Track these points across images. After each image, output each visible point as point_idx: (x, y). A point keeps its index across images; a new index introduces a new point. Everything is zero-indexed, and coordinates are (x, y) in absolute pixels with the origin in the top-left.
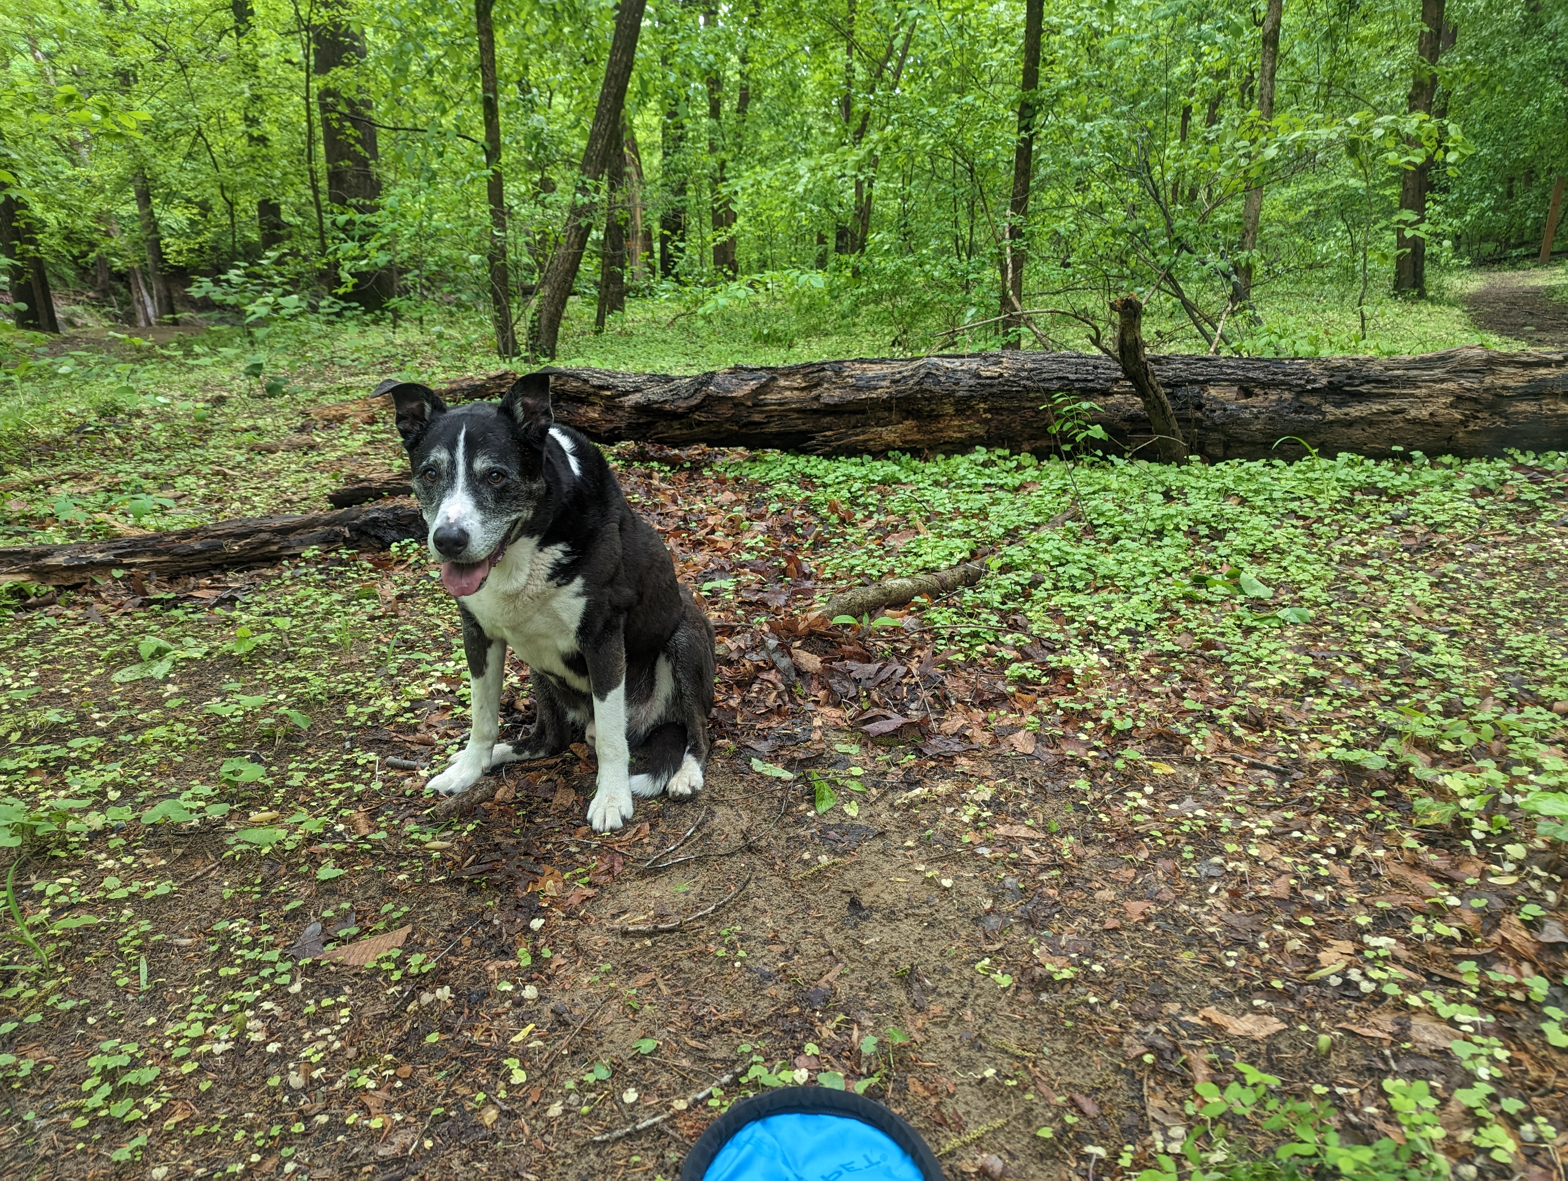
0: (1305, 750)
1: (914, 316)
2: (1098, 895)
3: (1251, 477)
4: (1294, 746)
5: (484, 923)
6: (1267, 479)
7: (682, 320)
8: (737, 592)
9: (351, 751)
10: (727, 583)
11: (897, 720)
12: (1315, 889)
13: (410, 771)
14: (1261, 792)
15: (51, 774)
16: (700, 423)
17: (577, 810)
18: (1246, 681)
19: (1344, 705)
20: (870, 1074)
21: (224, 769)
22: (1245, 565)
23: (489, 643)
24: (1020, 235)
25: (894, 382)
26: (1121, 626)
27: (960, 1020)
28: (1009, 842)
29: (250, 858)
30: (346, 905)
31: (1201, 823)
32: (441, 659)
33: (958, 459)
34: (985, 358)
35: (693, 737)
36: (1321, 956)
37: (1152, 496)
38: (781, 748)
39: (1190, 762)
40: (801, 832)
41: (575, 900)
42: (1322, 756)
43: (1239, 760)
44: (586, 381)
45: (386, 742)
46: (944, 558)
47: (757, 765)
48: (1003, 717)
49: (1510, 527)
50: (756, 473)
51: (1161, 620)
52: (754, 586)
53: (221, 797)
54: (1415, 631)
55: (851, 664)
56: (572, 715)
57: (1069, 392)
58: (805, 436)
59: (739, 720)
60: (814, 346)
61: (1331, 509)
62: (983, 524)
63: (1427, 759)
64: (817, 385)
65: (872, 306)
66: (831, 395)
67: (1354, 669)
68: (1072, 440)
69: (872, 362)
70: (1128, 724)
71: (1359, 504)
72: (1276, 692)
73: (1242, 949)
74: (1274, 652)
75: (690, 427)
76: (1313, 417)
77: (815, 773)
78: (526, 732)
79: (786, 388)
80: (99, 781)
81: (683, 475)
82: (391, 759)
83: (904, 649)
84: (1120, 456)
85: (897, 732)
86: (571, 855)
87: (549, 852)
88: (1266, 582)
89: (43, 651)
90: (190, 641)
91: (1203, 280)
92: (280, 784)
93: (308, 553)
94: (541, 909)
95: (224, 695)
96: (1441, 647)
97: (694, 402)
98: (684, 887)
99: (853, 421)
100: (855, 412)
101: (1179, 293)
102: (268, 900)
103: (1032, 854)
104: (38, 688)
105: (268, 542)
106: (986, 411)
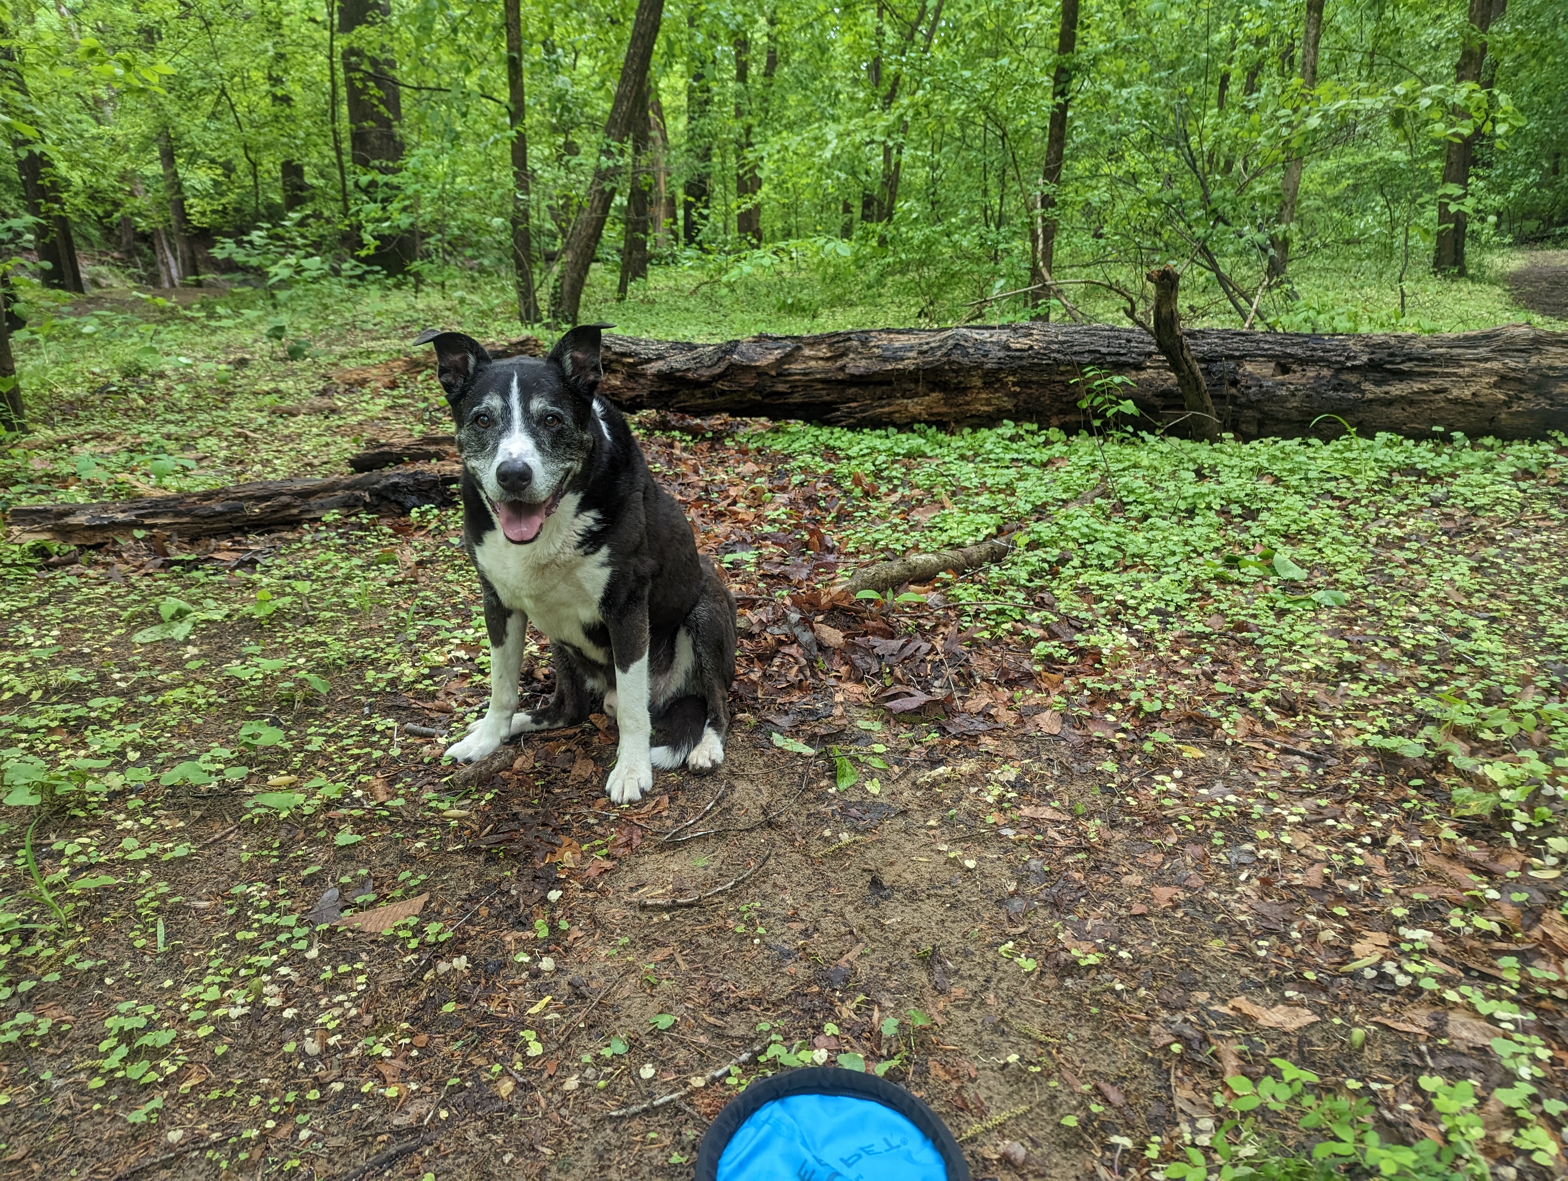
0: (1340, 736)
1: (941, 287)
2: (1125, 880)
4: (1328, 732)
5: (502, 893)
6: (1303, 459)
7: (704, 288)
8: (758, 565)
9: (369, 717)
10: (748, 556)
11: (920, 698)
12: (1349, 878)
13: (429, 738)
14: (1294, 778)
15: (71, 733)
16: (722, 393)
17: (595, 781)
18: (1279, 665)
19: (1380, 691)
20: (891, 1057)
21: (243, 732)
22: (1279, 546)
24: (1053, 204)
25: (921, 353)
26: (1150, 606)
27: (983, 1003)
28: (1034, 824)
29: (268, 821)
30: (363, 872)
31: (1232, 808)
32: (460, 627)
33: (984, 433)
34: (1014, 330)
35: (714, 710)
36: (1355, 947)
37: (1184, 474)
38: (802, 723)
39: (1220, 746)
40: (822, 808)
41: (593, 873)
42: (1357, 742)
43: (1271, 746)
45: (405, 709)
46: (970, 534)
47: (778, 739)
48: (1028, 696)
49: (1553, 511)
50: (779, 445)
51: (1192, 600)
52: (776, 559)
53: (241, 760)
54: (1454, 617)
55: (874, 640)
57: (1101, 366)
58: (830, 407)
59: (760, 694)
60: (838, 316)
61: (1368, 490)
62: (1011, 499)
63: (1466, 747)
64: (843, 355)
65: (898, 277)
66: (857, 365)
67: (1390, 654)
68: (1102, 416)
69: (899, 332)
70: (1157, 706)
71: (1397, 485)
72: (1309, 677)
73: (1273, 938)
74: (1308, 635)
75: (713, 396)
76: (1352, 395)
77: (836, 749)
78: (545, 702)
79: (811, 358)
80: (119, 741)
81: (705, 445)
82: (409, 725)
83: (928, 626)
84: (1151, 432)
85: (919, 711)
86: (590, 827)
87: (567, 822)
88: (1300, 563)
89: (65, 610)
90: (210, 603)
91: (1239, 253)
92: (299, 748)
93: (328, 518)
94: (559, 880)
95: (244, 658)
96: (1481, 633)
97: (717, 370)
98: (702, 862)
99: (879, 393)
100: (880, 383)
101: (1214, 267)
102: (286, 864)
103: (1057, 836)
104: (59, 648)
105: (288, 506)
106: (1014, 384)
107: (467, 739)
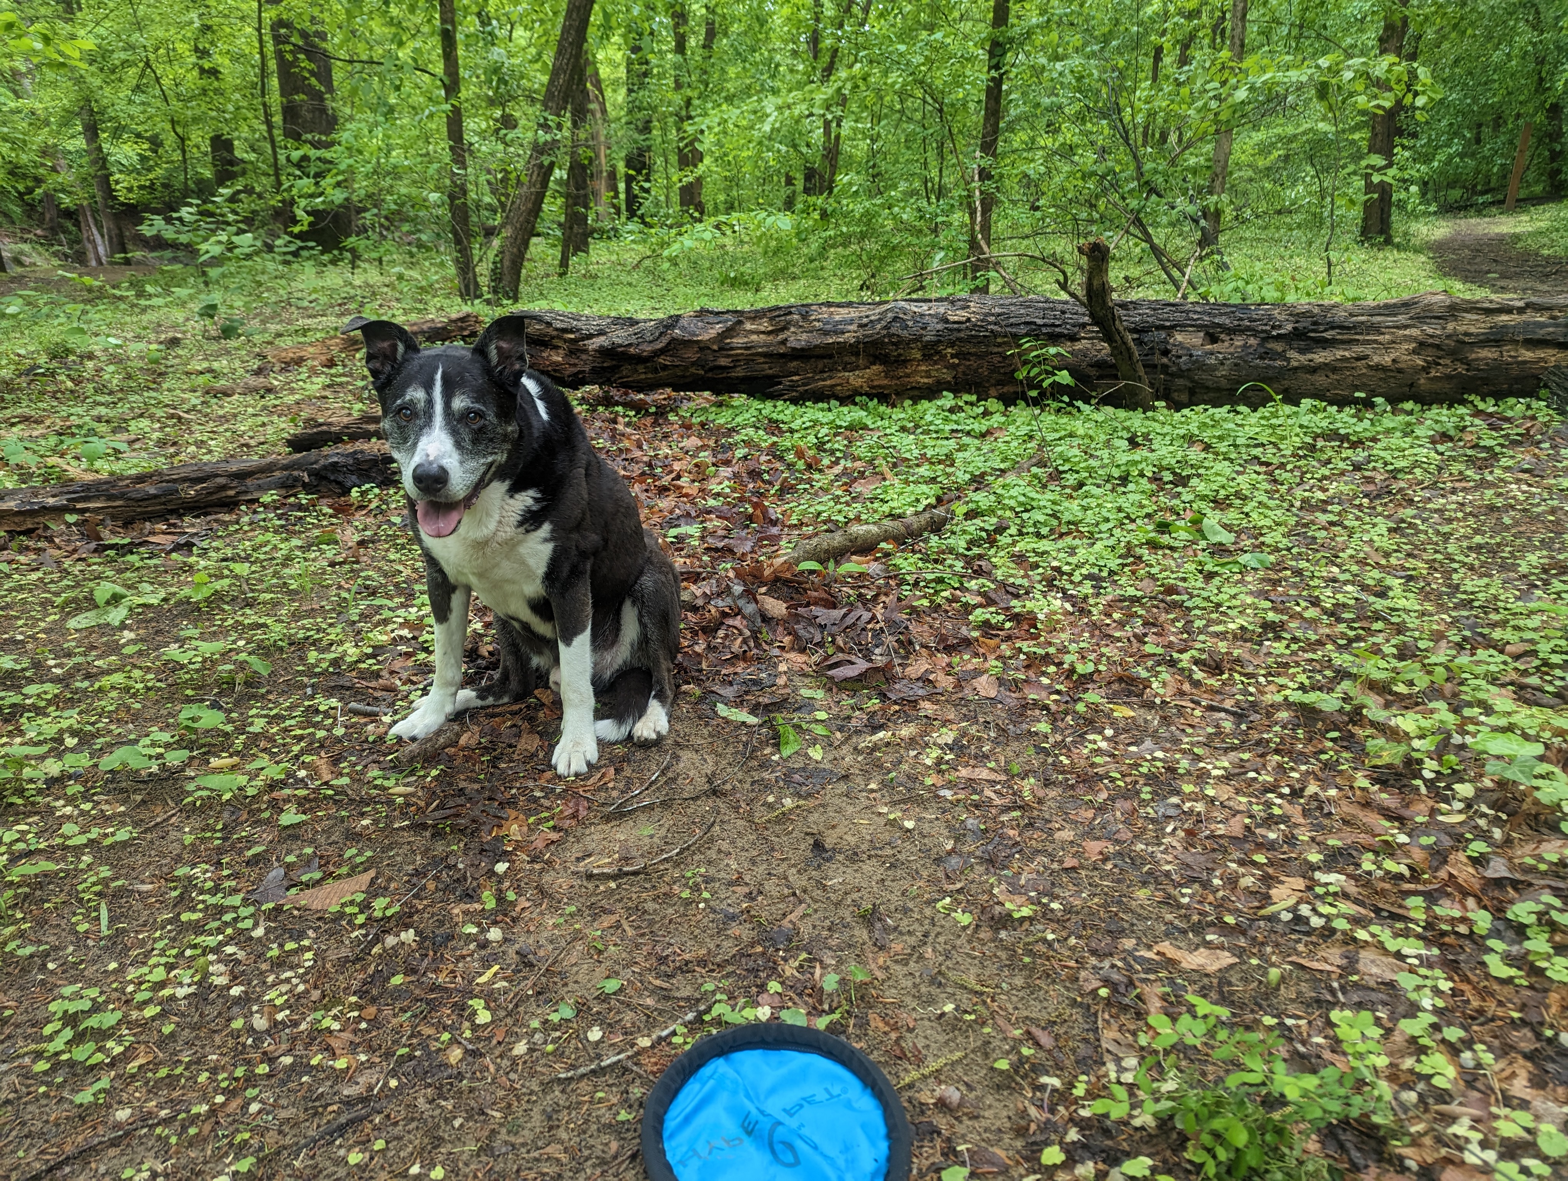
0: (1263, 693)
1: (882, 260)
2: (1058, 835)
3: (1216, 423)
4: (1252, 689)
5: (449, 867)
6: (1232, 426)
7: (647, 263)
8: (702, 538)
9: (312, 697)
10: (692, 530)
11: (862, 665)
12: (1269, 828)
13: (373, 717)
14: (1218, 734)
15: (6, 721)
16: (665, 367)
17: (541, 755)
18: (1206, 626)
19: (1301, 649)
20: (832, 1011)
21: (183, 716)
22: (1208, 511)
23: (453, 589)
24: (990, 177)
25: (861, 326)
26: (1084, 571)
27: (921, 957)
28: (971, 784)
29: (211, 804)
30: (309, 850)
31: (1159, 764)
32: (403, 606)
33: (925, 404)
34: (952, 303)
35: (659, 682)
36: (1273, 892)
37: (1117, 443)
38: (747, 693)
39: (1150, 705)
40: (766, 775)
41: (540, 844)
42: (1279, 698)
43: (1198, 703)
44: (549, 324)
45: (348, 689)
46: (910, 504)
47: (722, 710)
48: (966, 661)
49: (1468, 473)
50: (723, 418)
51: (1124, 565)
52: (721, 533)
53: (180, 744)
54: (1372, 576)
55: (816, 610)
56: (536, 661)
57: (1037, 337)
58: (772, 380)
59: (704, 666)
60: (781, 290)
61: (1293, 455)
62: (949, 470)
63: (1381, 701)
64: (784, 329)
65: (840, 249)
66: (798, 339)
67: (1312, 613)
68: (1039, 386)
69: (839, 305)
70: (1090, 668)
71: (1321, 450)
72: (1235, 636)
73: (1196, 886)
74: (1234, 597)
75: (656, 371)
76: (1278, 363)
77: (779, 718)
78: (490, 678)
79: (752, 332)
80: (55, 728)
81: (649, 420)
82: (353, 705)
83: (870, 595)
84: (1087, 402)
85: (862, 677)
86: (536, 800)
87: (514, 796)
88: (1228, 527)
90: (146, 587)
91: (1172, 224)
92: (241, 730)
93: (266, 499)
94: (505, 852)
95: (182, 642)
96: (1397, 591)
97: (659, 345)
98: (648, 831)
99: (820, 365)
100: (822, 357)
101: (1148, 239)
102: (230, 845)
103: (993, 796)
105: (224, 488)
106: (953, 356)
107: (411, 717)
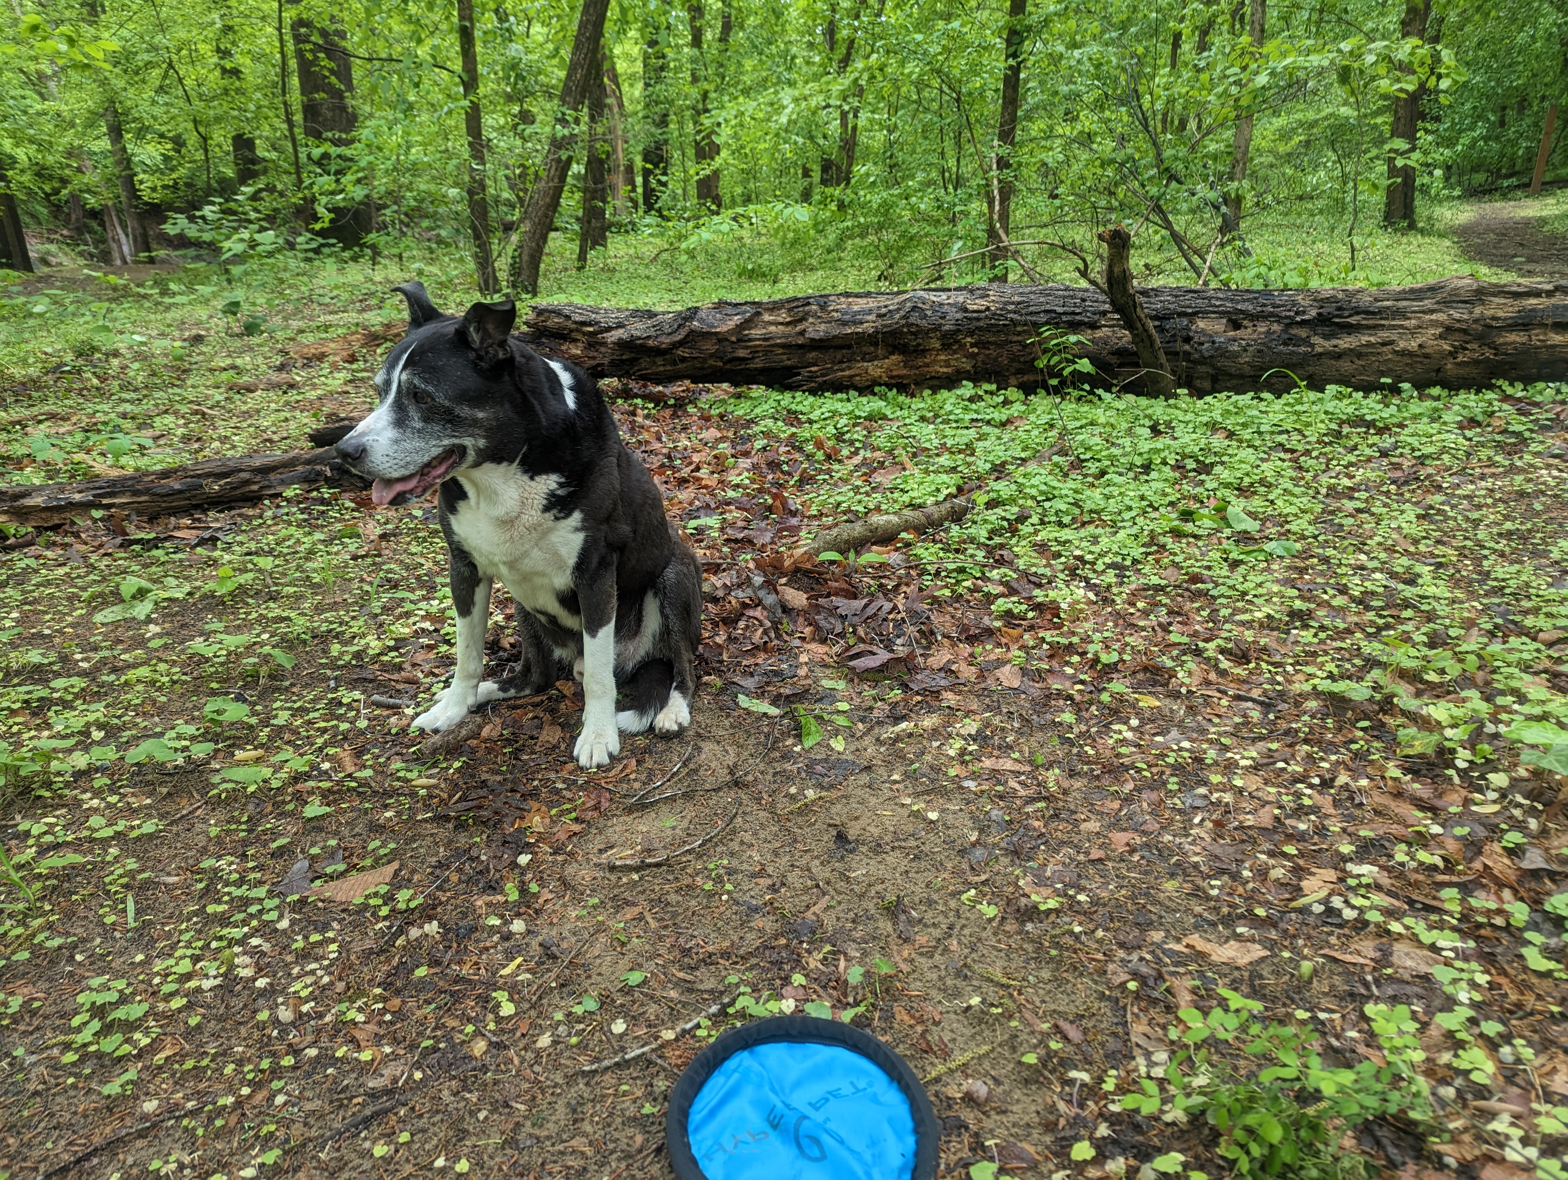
0: (1290, 682)
1: (900, 250)
2: (1083, 826)
3: (1239, 411)
4: (1279, 678)
5: (472, 859)
6: (1255, 413)
7: (665, 255)
8: (722, 530)
9: (335, 690)
10: (712, 521)
11: (883, 656)
12: (1299, 818)
13: (395, 709)
14: (1246, 724)
15: (34, 714)
16: (683, 360)
17: (563, 746)
18: (1232, 615)
19: (1330, 637)
20: (857, 1004)
21: (208, 708)
22: (1232, 499)
24: (1008, 166)
25: (880, 316)
26: (1107, 560)
27: (946, 950)
28: (995, 775)
29: (237, 796)
30: (333, 842)
31: (1186, 754)
32: (425, 598)
33: (944, 394)
34: (971, 291)
35: (680, 673)
36: (1304, 884)
37: (1139, 431)
38: (768, 684)
39: (1175, 695)
40: (788, 766)
41: (563, 836)
42: (1307, 687)
43: (1225, 693)
44: (568, 317)
45: (371, 681)
46: (930, 494)
47: (743, 700)
48: (989, 651)
49: (1497, 458)
50: (741, 410)
51: (1147, 554)
52: (740, 524)
53: (205, 736)
54: (1401, 563)
55: (836, 601)
56: (558, 653)
57: (1057, 325)
58: (791, 372)
59: (725, 657)
60: (799, 281)
61: (1319, 442)
62: (970, 459)
63: (1412, 689)
64: (802, 319)
65: (857, 240)
66: (816, 329)
67: (1339, 601)
68: (1059, 374)
69: (857, 296)
70: (1114, 657)
71: (1347, 437)
72: (1261, 625)
73: (1226, 878)
74: (1260, 585)
75: (674, 363)
76: (1302, 349)
77: (801, 709)
78: (512, 670)
79: (771, 323)
80: (82, 721)
81: (668, 412)
82: (376, 697)
83: (890, 585)
84: (1108, 390)
85: (883, 668)
86: (558, 792)
87: (536, 788)
88: (1253, 515)
89: (24, 592)
90: (171, 581)
91: (1193, 211)
92: (265, 723)
93: (289, 493)
94: (528, 844)
95: (207, 635)
96: (1427, 578)
97: (678, 337)
98: (671, 822)
99: (839, 356)
100: (841, 347)
101: (1168, 226)
102: (255, 837)
103: (1018, 787)
104: (19, 629)
105: (247, 482)
106: (972, 345)
